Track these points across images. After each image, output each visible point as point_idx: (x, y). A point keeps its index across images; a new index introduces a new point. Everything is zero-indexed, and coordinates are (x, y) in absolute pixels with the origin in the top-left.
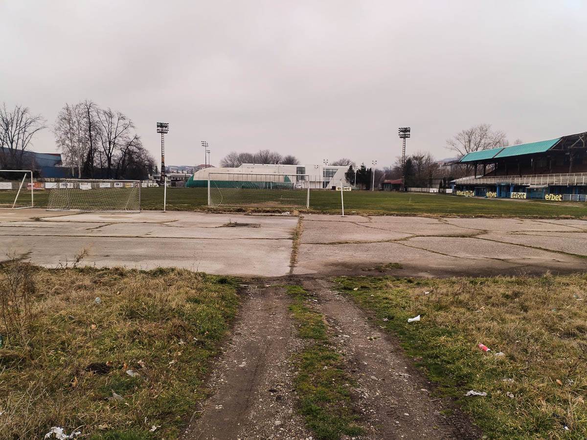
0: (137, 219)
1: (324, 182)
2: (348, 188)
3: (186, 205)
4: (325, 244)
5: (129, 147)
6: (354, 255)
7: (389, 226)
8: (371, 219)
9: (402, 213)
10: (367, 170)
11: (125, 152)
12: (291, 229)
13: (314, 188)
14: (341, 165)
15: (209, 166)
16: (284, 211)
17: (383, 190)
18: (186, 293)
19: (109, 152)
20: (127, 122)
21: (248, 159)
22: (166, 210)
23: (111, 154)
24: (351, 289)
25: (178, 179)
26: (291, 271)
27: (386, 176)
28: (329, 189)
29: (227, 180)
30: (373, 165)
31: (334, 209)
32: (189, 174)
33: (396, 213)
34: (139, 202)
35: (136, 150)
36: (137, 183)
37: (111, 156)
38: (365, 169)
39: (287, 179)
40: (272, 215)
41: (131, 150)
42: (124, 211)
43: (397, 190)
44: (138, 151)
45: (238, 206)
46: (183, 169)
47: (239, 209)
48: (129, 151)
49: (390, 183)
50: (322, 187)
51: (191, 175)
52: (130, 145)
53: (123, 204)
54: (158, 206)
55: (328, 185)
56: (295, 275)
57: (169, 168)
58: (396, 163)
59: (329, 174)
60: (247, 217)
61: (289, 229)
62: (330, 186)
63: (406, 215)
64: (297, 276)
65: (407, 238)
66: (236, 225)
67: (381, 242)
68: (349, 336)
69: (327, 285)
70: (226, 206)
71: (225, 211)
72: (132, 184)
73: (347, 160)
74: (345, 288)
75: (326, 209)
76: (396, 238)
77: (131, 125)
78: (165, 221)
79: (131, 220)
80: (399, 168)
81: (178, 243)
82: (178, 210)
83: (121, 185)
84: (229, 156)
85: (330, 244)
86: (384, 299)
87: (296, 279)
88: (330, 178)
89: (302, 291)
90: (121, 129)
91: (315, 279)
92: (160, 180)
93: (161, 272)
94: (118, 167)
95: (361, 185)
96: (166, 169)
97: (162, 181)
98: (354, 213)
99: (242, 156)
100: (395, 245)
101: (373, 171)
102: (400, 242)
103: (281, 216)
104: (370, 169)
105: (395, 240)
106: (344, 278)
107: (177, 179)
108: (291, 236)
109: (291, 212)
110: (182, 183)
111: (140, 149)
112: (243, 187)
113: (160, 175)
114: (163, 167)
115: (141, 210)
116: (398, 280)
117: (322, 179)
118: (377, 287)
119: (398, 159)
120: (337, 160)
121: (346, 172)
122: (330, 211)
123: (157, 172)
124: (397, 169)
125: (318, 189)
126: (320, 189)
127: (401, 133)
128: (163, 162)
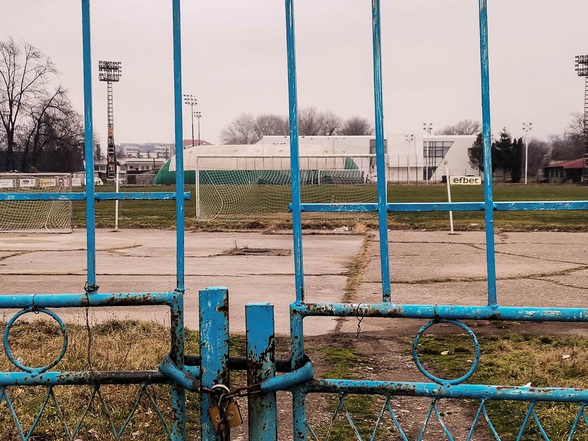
0: (67, 244)
1: (425, 168)
2: (474, 178)
3: (156, 217)
4: (407, 283)
5: (47, 110)
6: (459, 301)
7: (538, 251)
8: (506, 237)
9: (570, 225)
10: (512, 142)
11: (39, 120)
12: (347, 258)
13: (405, 179)
14: (461, 133)
15: (200, 143)
16: (337, 226)
17: (546, 181)
18: (157, 351)
19: (11, 119)
20: (42, 62)
21: (275, 127)
22: (119, 226)
23: (13, 124)
24: (437, 353)
25: (140, 170)
26: (338, 328)
27: (553, 152)
28: (435, 183)
29: (234, 168)
30: (524, 131)
31: (436, 219)
32: (160, 160)
33: (558, 225)
34: (70, 214)
35: (59, 115)
36: (62, 178)
37: (13, 128)
38: (509, 140)
39: (349, 163)
40: (313, 234)
41: (51, 114)
42: (43, 231)
43: (577, 181)
44: (63, 117)
45: (251, 218)
46: (149, 149)
47: (252, 223)
48: (48, 117)
49: (562, 167)
50: (421, 178)
51: (165, 161)
52: (48, 106)
53: (41, 218)
54: (105, 220)
55: (434, 175)
56: (343, 334)
57: (122, 148)
58: (572, 127)
59: (435, 151)
60: (267, 238)
61: (344, 258)
62: (437, 177)
63: (578, 229)
64: (347, 335)
65: (567, 270)
66: (246, 252)
67: (514, 278)
68: (409, 411)
69: (398, 348)
70: (229, 218)
71: (227, 227)
72: (53, 180)
73: (473, 123)
74: (426, 352)
75: (421, 221)
76: (546, 271)
77: (50, 67)
78: (118, 247)
79: (57, 246)
80: (578, 136)
81: (143, 284)
82: (141, 227)
83: (32, 183)
84: (238, 122)
85: (418, 282)
86: (486, 365)
87: (344, 339)
88: (438, 160)
89: (350, 355)
90: (31, 76)
91: (378, 339)
92: (105, 172)
93: (116, 326)
94: (27, 149)
95: (501, 173)
96: (117, 150)
97: (111, 174)
98: (475, 227)
99: (262, 121)
100: (539, 284)
101: (527, 143)
102: (552, 278)
103: (331, 234)
104: (520, 140)
105: (543, 275)
106: (429, 337)
107: (137, 169)
108: (346, 270)
109: (352, 226)
110: (147, 177)
111: (67, 113)
112: (261, 182)
113: (106, 163)
114: (111, 146)
115: (73, 227)
116: (527, 340)
117: (422, 163)
118: (484, 350)
119: (575, 119)
120: (453, 123)
121: (471, 146)
122: (427, 223)
123: (99, 156)
124: (575, 137)
125: (413, 182)
126: (417, 182)
127: (581, 66)
128: (111, 137)
